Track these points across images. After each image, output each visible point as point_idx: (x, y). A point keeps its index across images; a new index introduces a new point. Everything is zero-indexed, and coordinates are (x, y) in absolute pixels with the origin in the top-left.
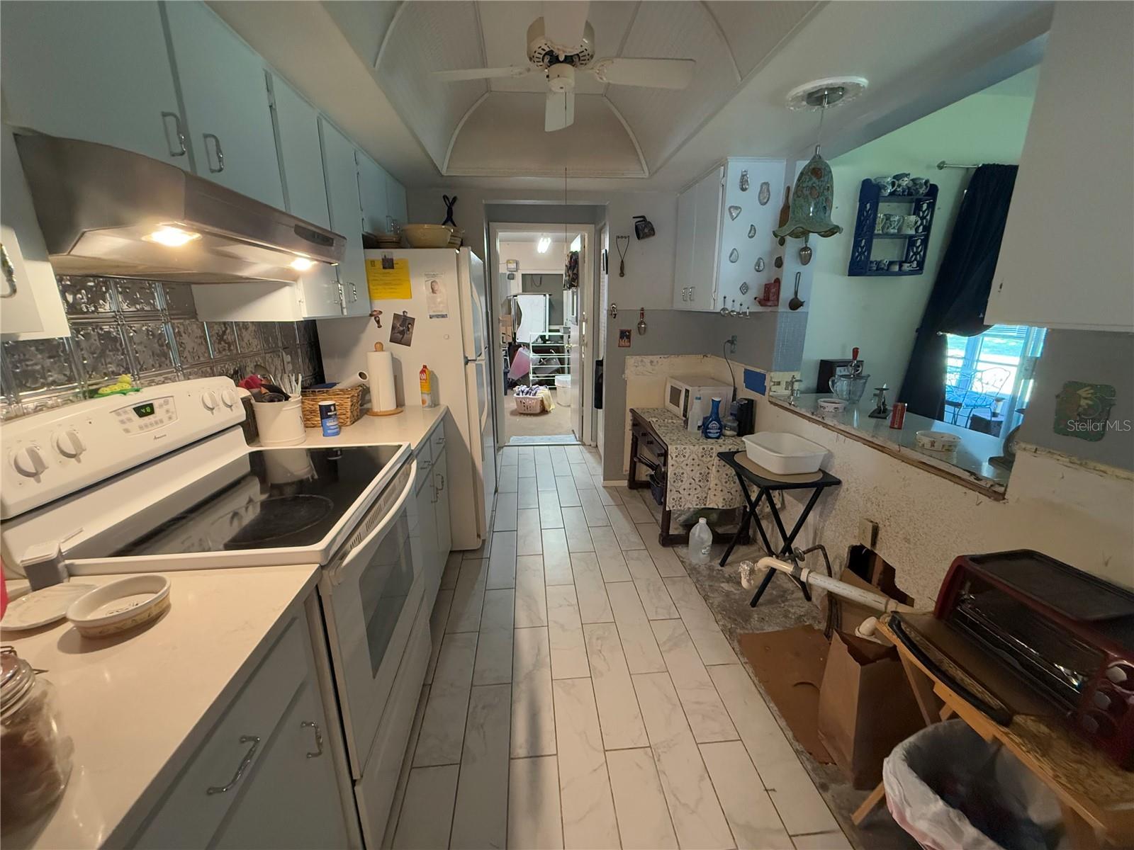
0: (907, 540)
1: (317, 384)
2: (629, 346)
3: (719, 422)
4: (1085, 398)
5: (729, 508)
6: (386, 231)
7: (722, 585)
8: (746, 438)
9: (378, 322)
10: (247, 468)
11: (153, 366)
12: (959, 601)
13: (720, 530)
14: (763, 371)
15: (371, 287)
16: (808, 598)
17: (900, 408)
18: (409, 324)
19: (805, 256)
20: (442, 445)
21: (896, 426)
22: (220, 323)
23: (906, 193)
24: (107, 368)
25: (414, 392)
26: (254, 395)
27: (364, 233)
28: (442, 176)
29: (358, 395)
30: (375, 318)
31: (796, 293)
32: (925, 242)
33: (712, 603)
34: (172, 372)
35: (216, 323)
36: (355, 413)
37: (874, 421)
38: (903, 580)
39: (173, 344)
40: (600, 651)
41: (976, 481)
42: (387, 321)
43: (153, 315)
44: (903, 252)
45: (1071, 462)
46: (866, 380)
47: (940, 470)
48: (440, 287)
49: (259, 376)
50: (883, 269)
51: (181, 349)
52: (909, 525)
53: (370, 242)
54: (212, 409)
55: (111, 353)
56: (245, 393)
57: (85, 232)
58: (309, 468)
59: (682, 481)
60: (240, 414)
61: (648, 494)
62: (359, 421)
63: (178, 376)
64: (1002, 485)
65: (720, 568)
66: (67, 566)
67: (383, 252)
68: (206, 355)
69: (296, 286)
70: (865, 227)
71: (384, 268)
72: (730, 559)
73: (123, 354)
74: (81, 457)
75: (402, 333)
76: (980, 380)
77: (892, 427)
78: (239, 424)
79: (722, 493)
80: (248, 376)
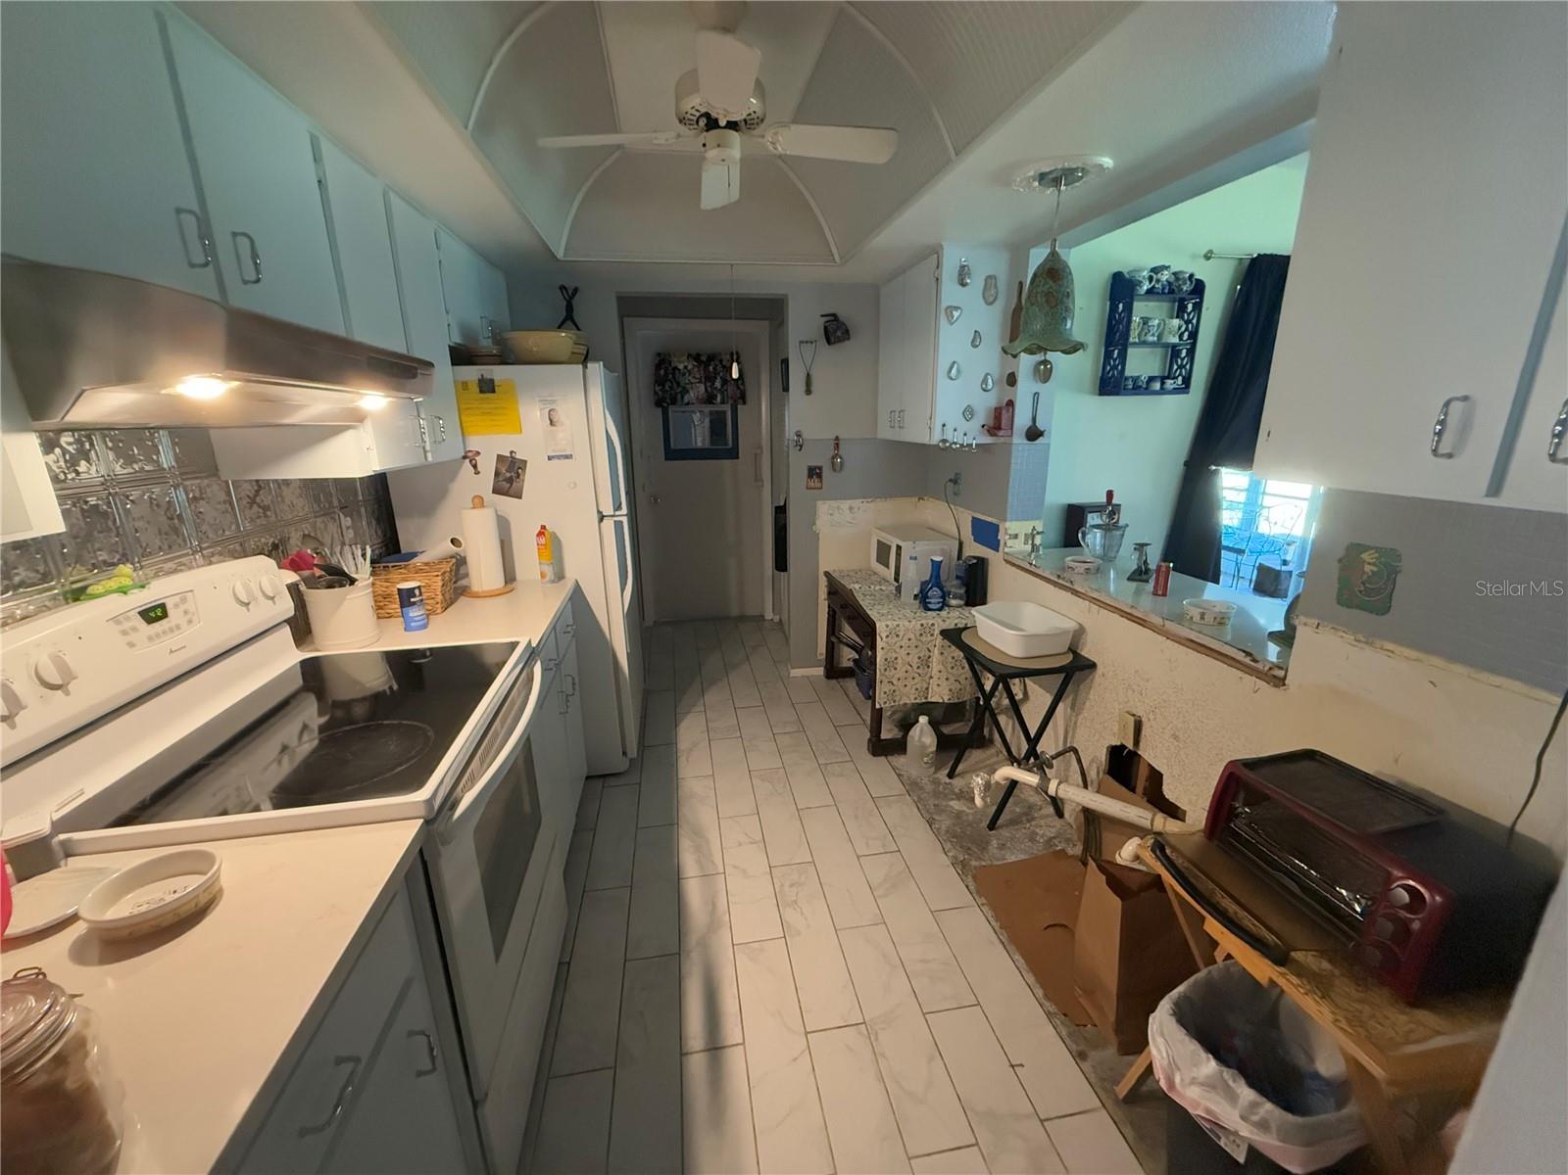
0: (1176, 738)
1: (389, 555)
2: (821, 488)
3: (941, 589)
4: (1369, 562)
5: (956, 701)
6: (481, 338)
7: (952, 803)
8: (977, 611)
9: (475, 466)
10: (300, 682)
11: (160, 548)
12: (1232, 814)
13: (946, 730)
14: (994, 520)
15: (463, 418)
16: (1060, 814)
17: (1163, 569)
18: (520, 468)
19: (1044, 373)
20: (571, 634)
21: (1160, 592)
22: (250, 481)
23: (1166, 291)
24: (96, 558)
25: (529, 561)
26: (304, 580)
27: (451, 344)
28: (558, 260)
29: (451, 571)
30: (470, 461)
31: (1034, 419)
32: (1191, 352)
33: (938, 829)
34: (187, 554)
35: (246, 481)
36: (447, 596)
37: (1134, 584)
38: (1172, 788)
39: (188, 514)
40: (795, 902)
41: (1252, 663)
42: (487, 465)
43: (158, 476)
44: (1165, 367)
45: (1356, 640)
46: (1124, 531)
47: (1211, 649)
48: (561, 415)
49: (309, 551)
50: (1141, 387)
51: (198, 521)
52: (1178, 718)
53: (461, 356)
54: (247, 604)
55: (101, 535)
56: (292, 577)
57: (83, 391)
58: (386, 676)
59: (895, 669)
60: (286, 607)
61: (851, 684)
62: (453, 607)
63: (195, 559)
64: (1281, 668)
65: (948, 780)
66: (63, 843)
67: (480, 370)
68: (233, 527)
69: (362, 429)
70: (1118, 334)
71: (481, 392)
72: (960, 768)
73: (118, 535)
74: (70, 687)
75: (510, 480)
76: (1267, 519)
77: (1155, 594)
78: (285, 621)
79: (949, 683)
80: (293, 551)
